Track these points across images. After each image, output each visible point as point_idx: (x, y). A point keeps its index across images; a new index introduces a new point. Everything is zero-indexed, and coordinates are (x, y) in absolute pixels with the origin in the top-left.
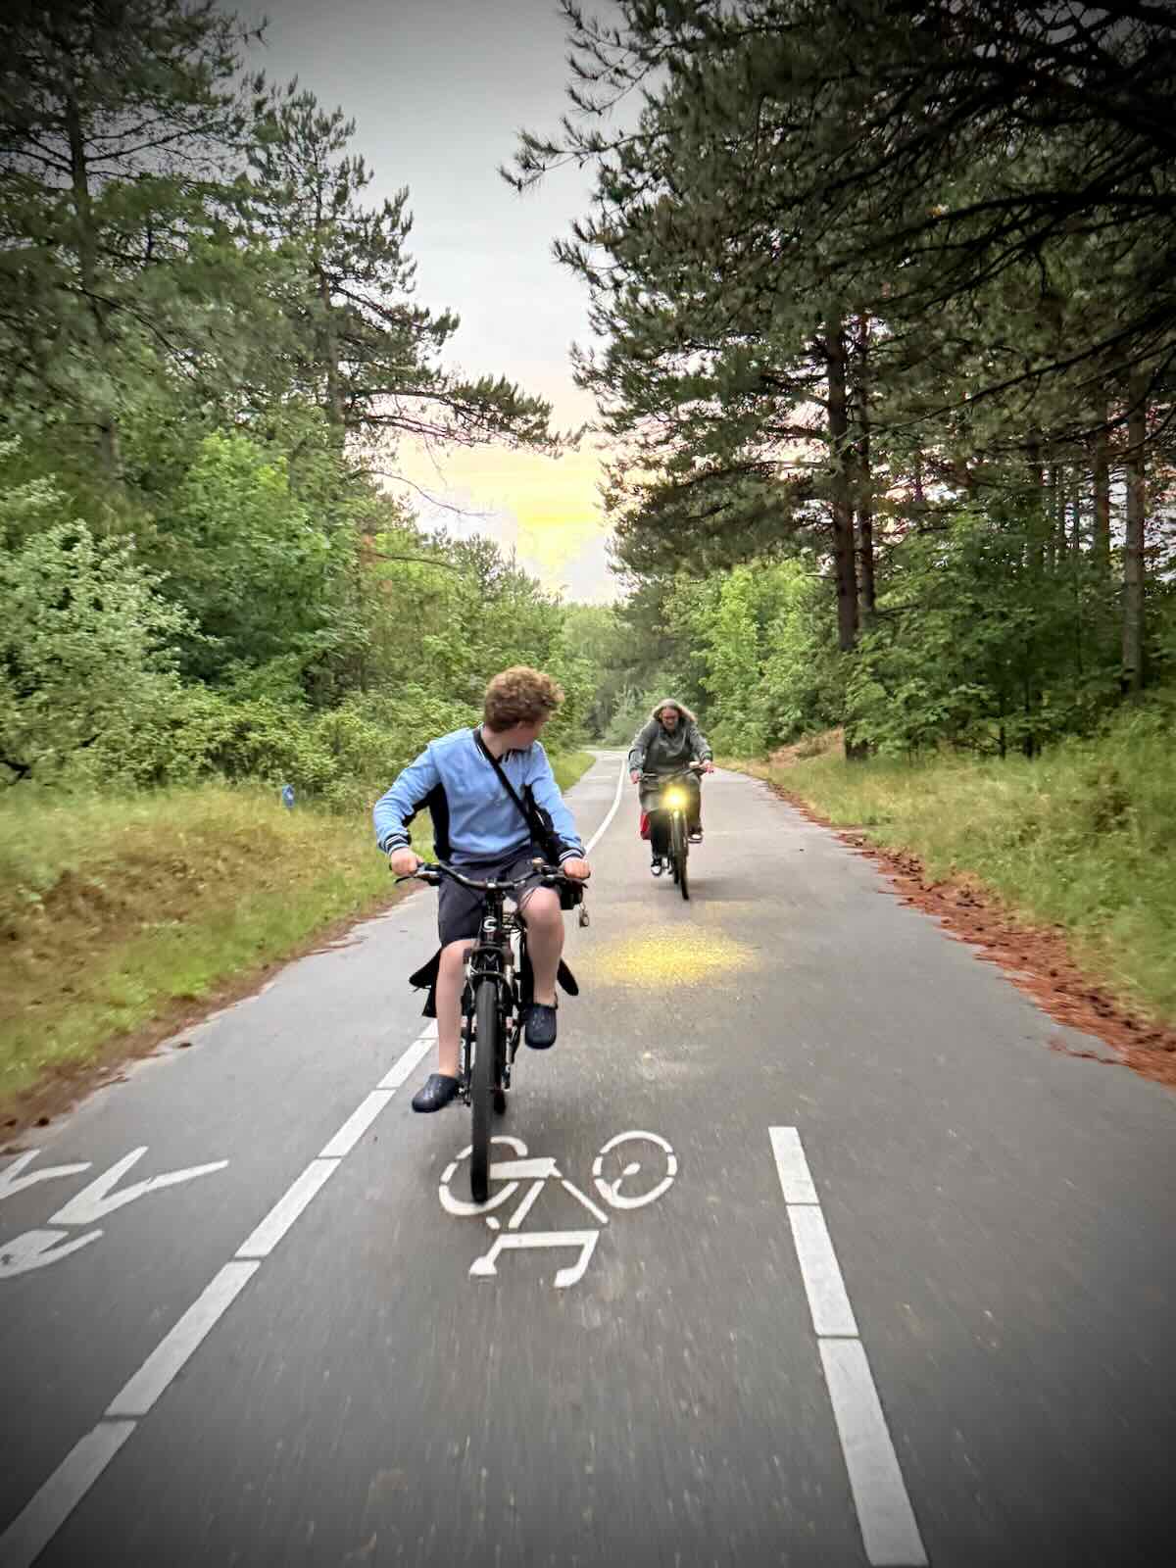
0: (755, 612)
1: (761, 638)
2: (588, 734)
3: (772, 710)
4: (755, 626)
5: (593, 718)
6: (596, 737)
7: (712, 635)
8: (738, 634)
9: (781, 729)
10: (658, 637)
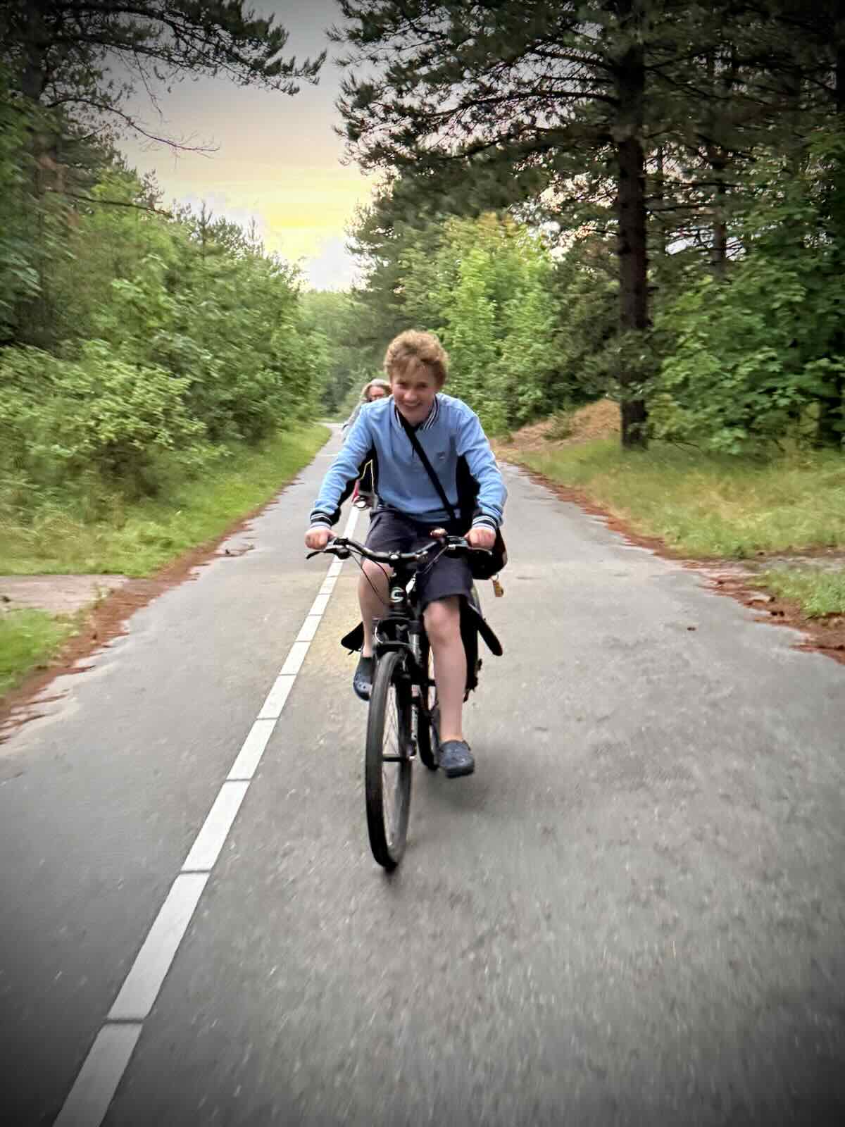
0: (491, 291)
1: (497, 318)
2: (325, 408)
3: (510, 389)
4: (493, 305)
5: (329, 393)
6: (333, 411)
7: (449, 313)
8: (474, 312)
9: (518, 409)
10: (394, 316)
